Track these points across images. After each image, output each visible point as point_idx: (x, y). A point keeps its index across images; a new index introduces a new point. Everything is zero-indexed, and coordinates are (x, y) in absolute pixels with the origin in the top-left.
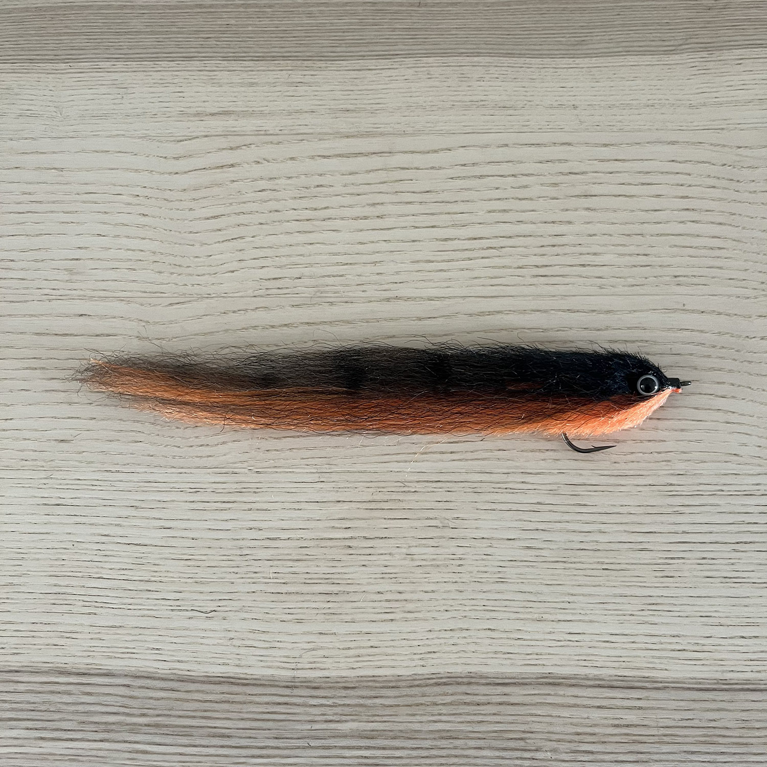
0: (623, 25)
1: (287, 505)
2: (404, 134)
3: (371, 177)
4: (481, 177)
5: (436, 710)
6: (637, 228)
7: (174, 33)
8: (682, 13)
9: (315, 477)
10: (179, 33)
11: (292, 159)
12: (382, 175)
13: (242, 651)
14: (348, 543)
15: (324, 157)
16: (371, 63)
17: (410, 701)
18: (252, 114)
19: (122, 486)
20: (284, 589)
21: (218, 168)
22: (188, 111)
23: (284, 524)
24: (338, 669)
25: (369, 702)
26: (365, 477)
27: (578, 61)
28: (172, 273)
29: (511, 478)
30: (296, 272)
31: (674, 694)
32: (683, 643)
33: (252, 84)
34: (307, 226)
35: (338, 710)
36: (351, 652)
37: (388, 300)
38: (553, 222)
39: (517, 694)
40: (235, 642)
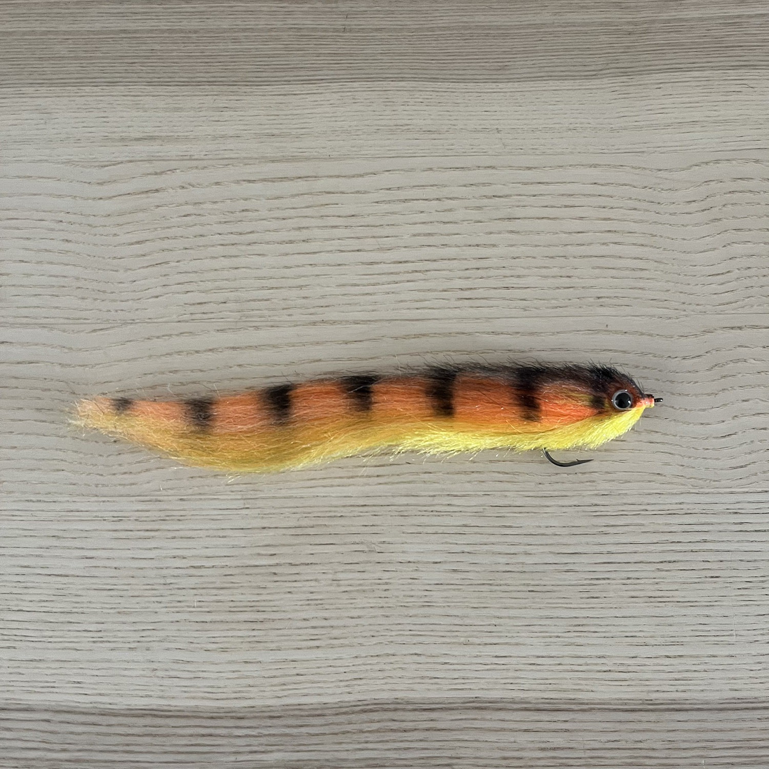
0: (546, 51)
1: (211, 533)
2: (330, 158)
3: (296, 201)
4: (405, 201)
5: (363, 737)
6: (559, 251)
7: (99, 58)
8: (603, 38)
9: (240, 504)
10: (103, 58)
11: (217, 183)
12: (308, 200)
13: (166, 682)
14: (273, 570)
15: (249, 181)
16: (297, 88)
17: (336, 729)
18: (177, 139)
19: (44, 515)
20: (208, 618)
21: (143, 193)
22: (113, 135)
23: (209, 552)
24: (263, 697)
25: (294, 731)
26: (291, 503)
27: (501, 85)
28: (95, 299)
29: (436, 501)
30: (221, 296)
31: (599, 716)
32: (609, 664)
33: (177, 110)
34: (233, 250)
35: (263, 740)
36: (276, 681)
37: (314, 323)
38: (478, 245)
39: (445, 720)
40: (159, 673)
